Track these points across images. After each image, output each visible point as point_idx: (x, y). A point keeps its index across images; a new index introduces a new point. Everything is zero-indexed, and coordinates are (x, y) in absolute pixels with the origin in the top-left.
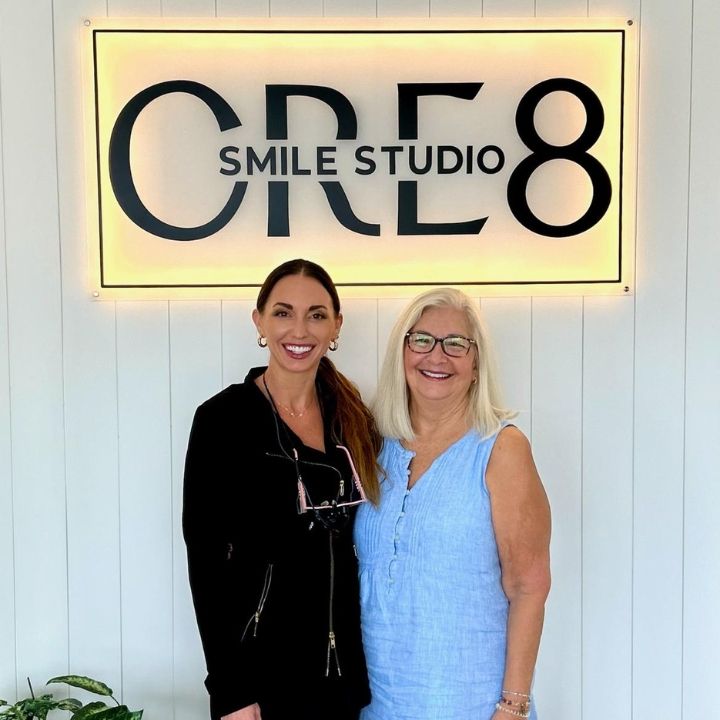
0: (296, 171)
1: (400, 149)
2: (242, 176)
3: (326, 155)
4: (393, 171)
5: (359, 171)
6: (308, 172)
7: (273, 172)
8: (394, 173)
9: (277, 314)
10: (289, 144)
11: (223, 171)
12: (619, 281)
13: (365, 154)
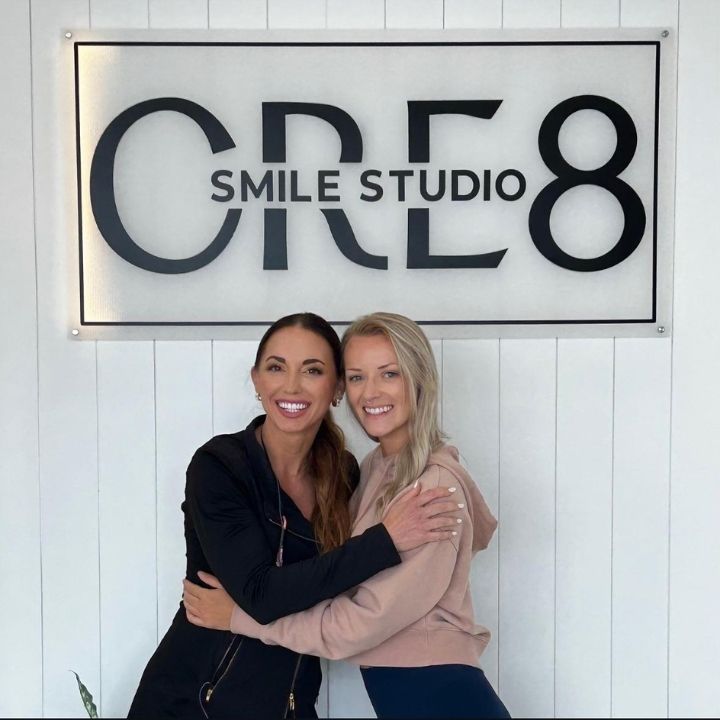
0: (295, 198)
1: (410, 173)
2: (236, 203)
3: (328, 180)
4: (402, 197)
5: (364, 197)
6: (308, 199)
7: (270, 198)
8: (403, 200)
9: (270, 368)
10: (287, 167)
11: (215, 197)
12: (653, 320)
13: (371, 179)
